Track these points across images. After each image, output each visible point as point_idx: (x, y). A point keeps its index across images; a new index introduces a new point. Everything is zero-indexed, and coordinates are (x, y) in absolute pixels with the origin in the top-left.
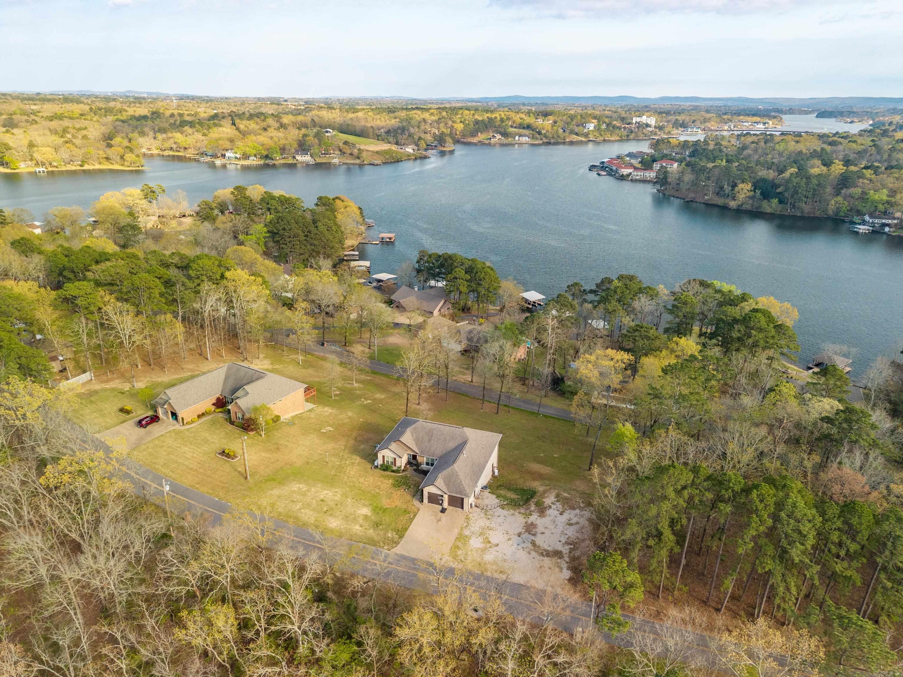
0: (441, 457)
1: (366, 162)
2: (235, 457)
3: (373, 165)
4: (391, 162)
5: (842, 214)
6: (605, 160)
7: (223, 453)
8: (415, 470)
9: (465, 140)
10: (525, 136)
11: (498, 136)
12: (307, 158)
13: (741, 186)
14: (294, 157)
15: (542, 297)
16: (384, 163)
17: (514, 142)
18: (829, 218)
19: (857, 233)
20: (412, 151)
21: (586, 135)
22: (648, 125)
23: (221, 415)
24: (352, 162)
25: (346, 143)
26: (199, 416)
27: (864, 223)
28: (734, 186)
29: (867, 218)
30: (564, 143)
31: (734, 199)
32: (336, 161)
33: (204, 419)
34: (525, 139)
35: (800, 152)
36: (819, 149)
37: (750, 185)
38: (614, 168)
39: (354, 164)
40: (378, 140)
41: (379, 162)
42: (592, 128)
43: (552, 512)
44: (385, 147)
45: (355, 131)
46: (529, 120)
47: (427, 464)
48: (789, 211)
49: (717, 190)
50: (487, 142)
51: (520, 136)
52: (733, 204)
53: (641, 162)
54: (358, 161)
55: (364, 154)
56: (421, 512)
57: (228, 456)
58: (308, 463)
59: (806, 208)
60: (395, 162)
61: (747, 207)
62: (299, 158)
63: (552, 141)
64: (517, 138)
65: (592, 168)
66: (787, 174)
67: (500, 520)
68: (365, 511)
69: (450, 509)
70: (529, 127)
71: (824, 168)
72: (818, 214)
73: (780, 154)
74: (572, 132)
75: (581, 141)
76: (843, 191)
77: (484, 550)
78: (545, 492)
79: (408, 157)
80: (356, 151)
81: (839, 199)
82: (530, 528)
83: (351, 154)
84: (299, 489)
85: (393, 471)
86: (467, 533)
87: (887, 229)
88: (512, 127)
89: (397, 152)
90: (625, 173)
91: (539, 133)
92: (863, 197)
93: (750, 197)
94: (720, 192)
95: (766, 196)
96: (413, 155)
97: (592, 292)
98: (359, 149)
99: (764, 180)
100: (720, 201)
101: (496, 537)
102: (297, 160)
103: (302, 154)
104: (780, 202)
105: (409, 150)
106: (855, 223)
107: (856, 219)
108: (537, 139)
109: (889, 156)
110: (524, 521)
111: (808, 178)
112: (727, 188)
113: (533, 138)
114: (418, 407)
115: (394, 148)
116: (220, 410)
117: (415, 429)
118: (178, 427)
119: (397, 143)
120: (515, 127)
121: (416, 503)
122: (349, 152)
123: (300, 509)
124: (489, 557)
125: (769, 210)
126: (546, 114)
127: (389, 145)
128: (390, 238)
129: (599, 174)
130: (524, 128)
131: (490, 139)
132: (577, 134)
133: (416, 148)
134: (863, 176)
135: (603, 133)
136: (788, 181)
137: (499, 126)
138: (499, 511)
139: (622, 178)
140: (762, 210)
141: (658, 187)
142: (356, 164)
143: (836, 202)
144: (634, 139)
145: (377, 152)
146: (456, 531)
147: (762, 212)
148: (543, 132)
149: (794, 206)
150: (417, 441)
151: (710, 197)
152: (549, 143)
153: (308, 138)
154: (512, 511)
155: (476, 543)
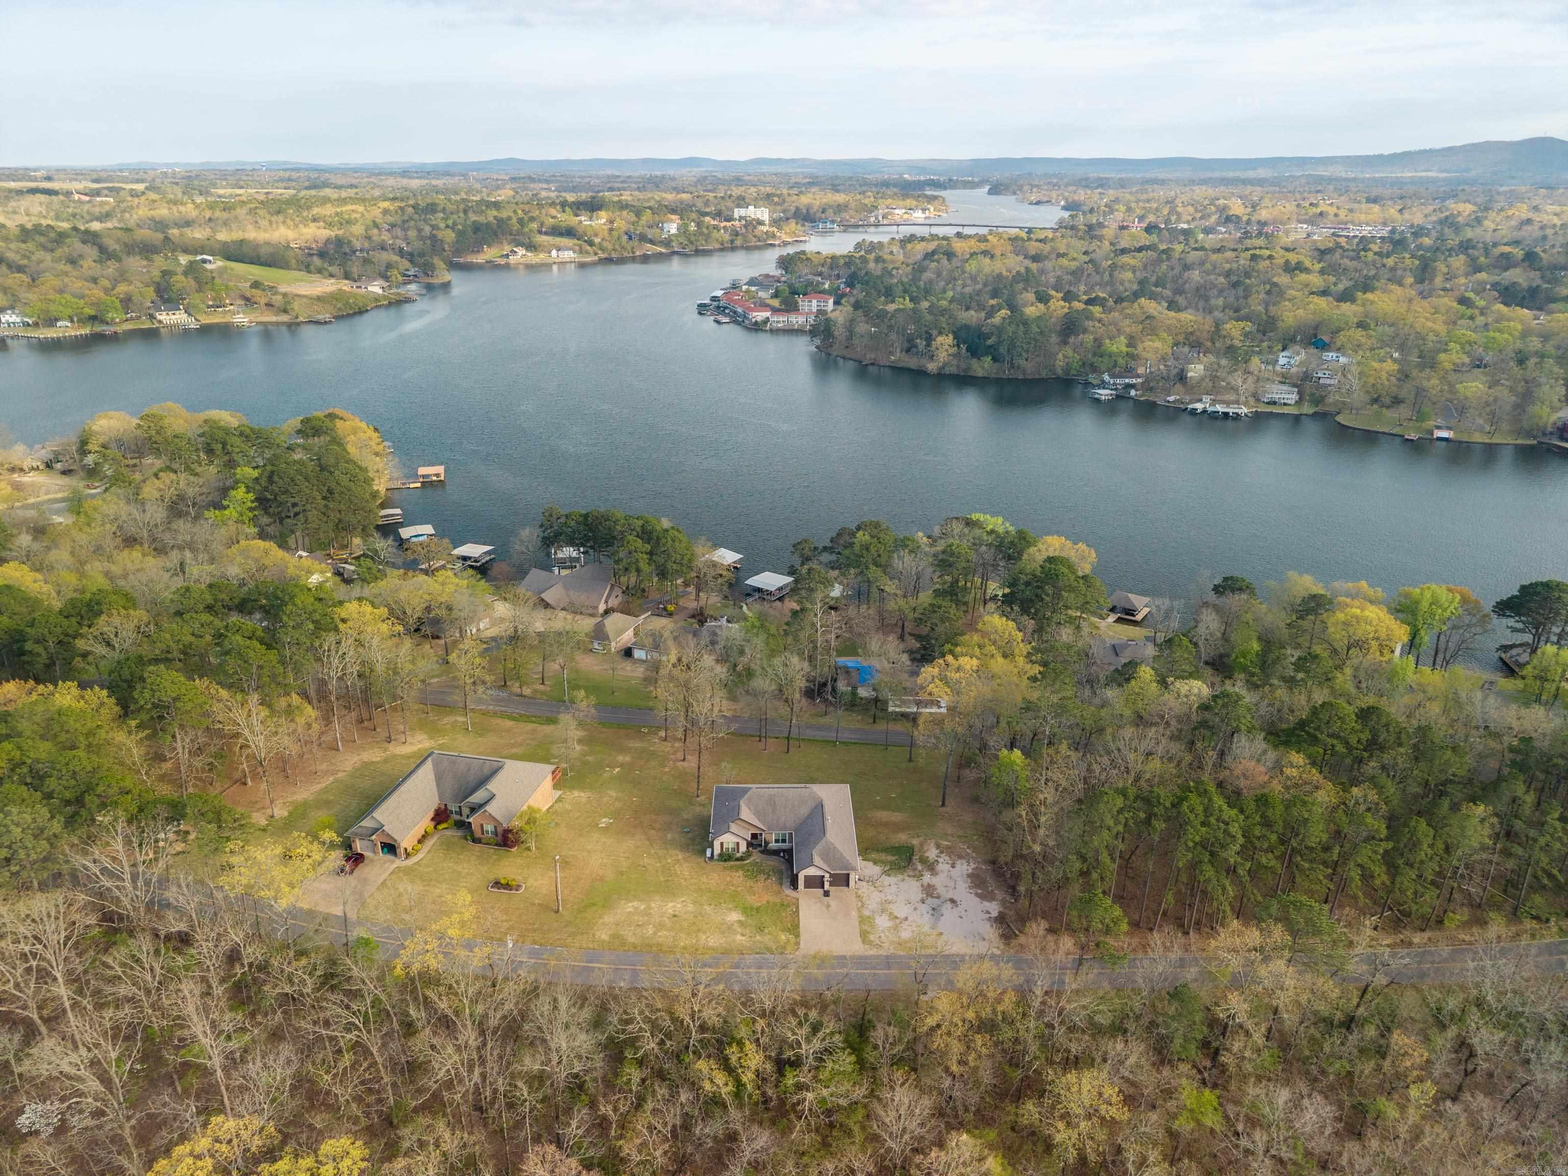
0: (796, 830)
1: (301, 319)
2: (518, 887)
3: (317, 323)
4: (349, 315)
5: (1073, 372)
6: (719, 293)
7: (497, 884)
8: (762, 852)
9: (461, 260)
10: (568, 249)
11: (521, 251)
12: (179, 317)
13: (940, 339)
14: (152, 317)
15: (738, 556)
16: (337, 318)
17: (550, 261)
18: (1058, 379)
19: (1098, 401)
20: (380, 291)
21: (667, 243)
22: (761, 223)
23: (449, 833)
24: (274, 319)
25: (256, 285)
26: (420, 842)
27: (1103, 385)
28: (929, 339)
29: (1106, 377)
30: (633, 259)
31: (932, 358)
32: (241, 319)
33: (430, 843)
34: (568, 255)
35: (1000, 275)
36: (1023, 270)
37: (951, 337)
38: (740, 310)
39: (277, 324)
40: (309, 272)
41: (327, 316)
42: (674, 231)
43: (943, 866)
44: (328, 286)
45: (259, 257)
46: (567, 218)
47: (777, 841)
48: (1007, 374)
49: (906, 345)
50: (503, 261)
51: (559, 250)
52: (932, 367)
53: (776, 295)
54: (285, 318)
55: (296, 305)
56: (802, 903)
57: (508, 886)
58: (622, 873)
59: (1029, 366)
60: (355, 314)
61: (953, 370)
62: (165, 317)
63: (614, 255)
64: (554, 253)
65: (702, 309)
66: (997, 320)
67: (894, 889)
68: (735, 916)
69: (833, 890)
70: (569, 232)
71: (1041, 306)
72: (1044, 374)
73: (974, 278)
74: (643, 238)
75: (661, 254)
76: (1072, 339)
77: (896, 928)
78: (922, 844)
79: (378, 304)
80: (278, 300)
81: (1069, 351)
82: (929, 891)
83: (268, 305)
84: (636, 909)
85: (737, 859)
86: (867, 913)
87: (1133, 393)
88: (540, 232)
89: (355, 296)
90: (759, 319)
91: (591, 243)
92: (1098, 347)
93: (954, 355)
94: (909, 349)
95: (974, 352)
96: (385, 297)
97: (825, 549)
98: (285, 295)
99: (966, 327)
100: (912, 362)
101: (901, 910)
102: (160, 322)
103: (168, 310)
104: (995, 360)
105: (376, 288)
106: (1094, 386)
107: (1092, 378)
108: (587, 252)
109: (1111, 275)
110: (918, 884)
111: (1025, 323)
112: (921, 343)
113: (581, 252)
114: (685, 764)
115: (346, 286)
116: (444, 825)
117: (750, 800)
118: (398, 863)
119: (347, 276)
120: (546, 233)
121: (789, 892)
122: (263, 301)
123: (655, 933)
124: (905, 934)
125: (980, 373)
126: (593, 206)
127: (333, 281)
128: (437, 475)
129: (718, 322)
130: (561, 234)
131: (507, 256)
132: (652, 242)
133: (386, 284)
134: (1090, 317)
135: (693, 238)
136: (1000, 329)
137: (519, 233)
138: (887, 880)
139: (757, 328)
140: (971, 373)
141: (818, 341)
142: (283, 323)
143: (1065, 357)
144: (742, 247)
145: (319, 299)
146: (854, 914)
147: (972, 377)
148: (597, 240)
149: (1012, 366)
150: (758, 814)
151: (897, 357)
152: (609, 261)
153: (174, 278)
154: (900, 877)
155: (883, 922)
